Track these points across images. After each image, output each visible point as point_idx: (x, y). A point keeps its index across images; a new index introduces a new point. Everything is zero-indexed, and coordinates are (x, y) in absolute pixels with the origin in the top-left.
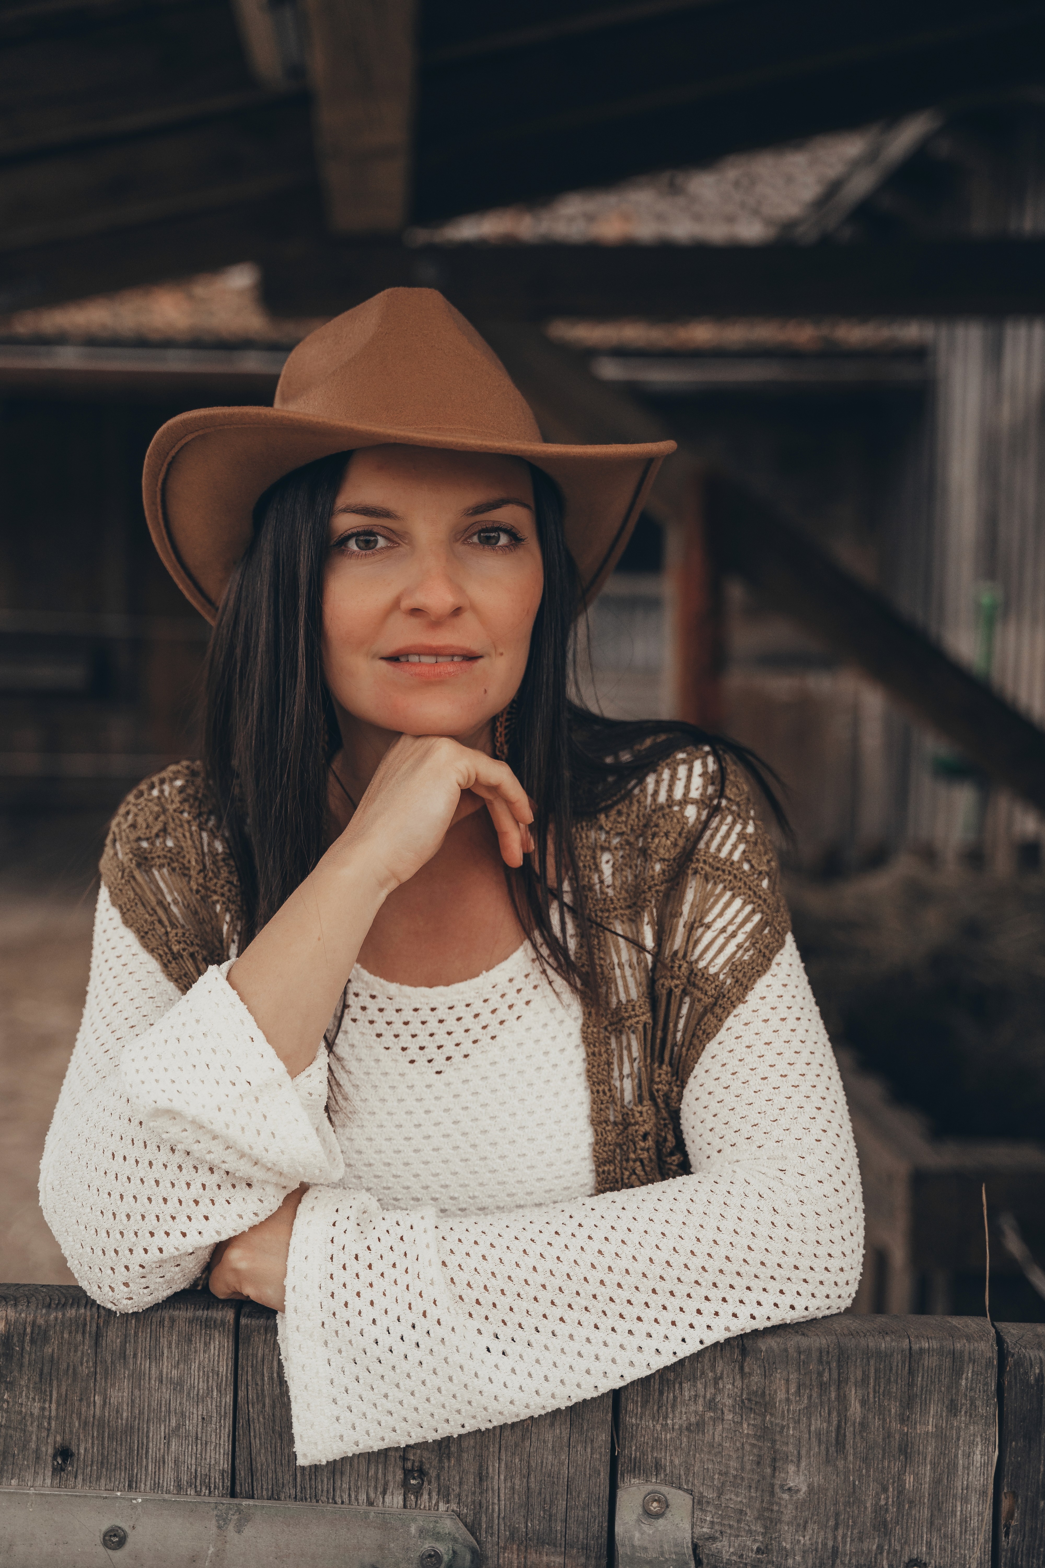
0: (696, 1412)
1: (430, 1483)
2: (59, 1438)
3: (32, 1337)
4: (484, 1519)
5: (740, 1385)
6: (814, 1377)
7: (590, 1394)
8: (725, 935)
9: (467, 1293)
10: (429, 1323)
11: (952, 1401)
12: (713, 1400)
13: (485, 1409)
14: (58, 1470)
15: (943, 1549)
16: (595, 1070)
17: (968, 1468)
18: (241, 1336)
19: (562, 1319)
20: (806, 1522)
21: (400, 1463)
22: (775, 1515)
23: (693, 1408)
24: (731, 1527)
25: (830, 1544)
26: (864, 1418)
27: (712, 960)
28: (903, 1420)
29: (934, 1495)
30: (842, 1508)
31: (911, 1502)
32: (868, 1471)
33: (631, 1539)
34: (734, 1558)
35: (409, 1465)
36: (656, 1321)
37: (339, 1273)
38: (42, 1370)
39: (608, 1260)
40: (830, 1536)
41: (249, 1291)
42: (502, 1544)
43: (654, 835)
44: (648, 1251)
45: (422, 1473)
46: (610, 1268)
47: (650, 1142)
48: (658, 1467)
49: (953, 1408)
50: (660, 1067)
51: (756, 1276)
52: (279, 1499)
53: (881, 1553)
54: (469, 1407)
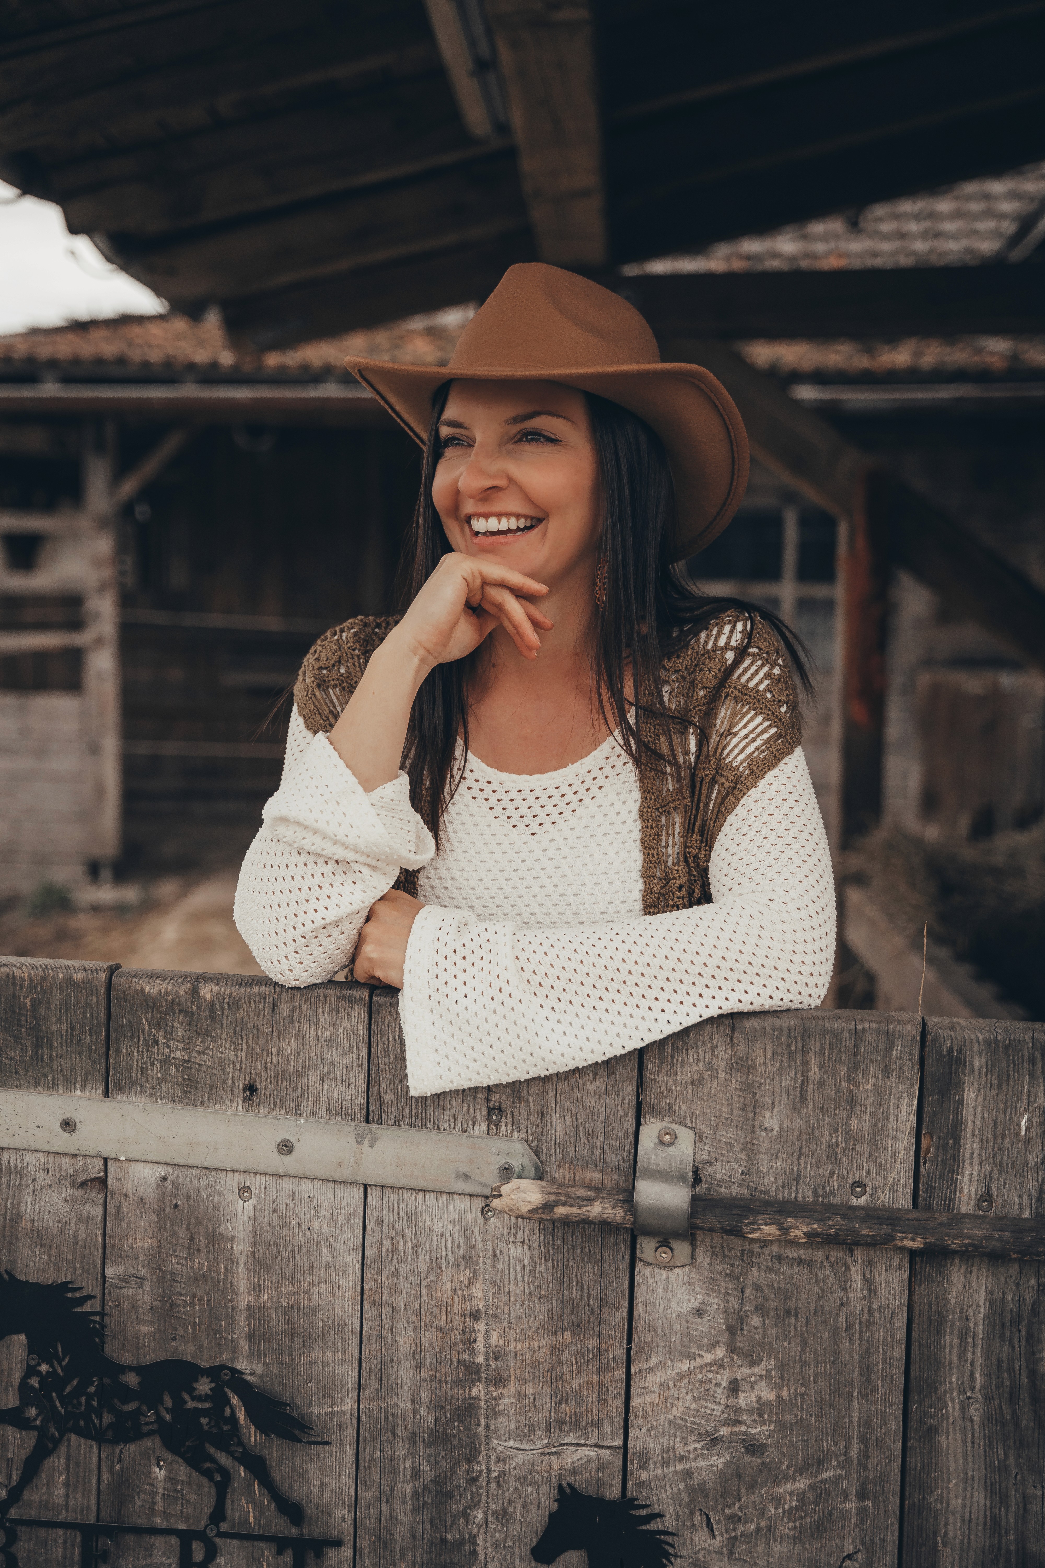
0: (698, 1071)
1: (506, 1118)
2: (247, 1077)
3: (229, 1006)
4: (545, 1144)
5: (730, 1053)
6: (785, 1047)
7: (620, 1052)
8: (747, 740)
9: (532, 978)
10: (503, 996)
11: (886, 1066)
12: (710, 1062)
13: (543, 1059)
14: (247, 1100)
15: (878, 1174)
16: (647, 839)
17: (897, 1116)
18: (374, 1008)
19: (600, 998)
20: (778, 1153)
21: (485, 1103)
22: (755, 1147)
23: (696, 1068)
24: (723, 1155)
25: (795, 1169)
26: (821, 1078)
27: (736, 757)
28: (850, 1080)
29: (872, 1135)
30: (804, 1143)
31: (855, 1140)
32: (823, 1117)
33: (649, 1159)
34: (725, 1177)
35: (491, 1105)
36: (669, 1000)
37: (441, 962)
38: (235, 1029)
39: (635, 956)
40: (795, 1163)
41: (379, 973)
42: (557, 1163)
43: (701, 670)
44: (665, 951)
45: (500, 1110)
46: (636, 962)
47: (684, 892)
48: (670, 1111)
49: (887, 1073)
50: (692, 836)
51: (745, 972)
52: (400, 1125)
53: (833, 1176)
54: (531, 1058)
